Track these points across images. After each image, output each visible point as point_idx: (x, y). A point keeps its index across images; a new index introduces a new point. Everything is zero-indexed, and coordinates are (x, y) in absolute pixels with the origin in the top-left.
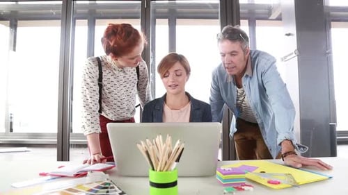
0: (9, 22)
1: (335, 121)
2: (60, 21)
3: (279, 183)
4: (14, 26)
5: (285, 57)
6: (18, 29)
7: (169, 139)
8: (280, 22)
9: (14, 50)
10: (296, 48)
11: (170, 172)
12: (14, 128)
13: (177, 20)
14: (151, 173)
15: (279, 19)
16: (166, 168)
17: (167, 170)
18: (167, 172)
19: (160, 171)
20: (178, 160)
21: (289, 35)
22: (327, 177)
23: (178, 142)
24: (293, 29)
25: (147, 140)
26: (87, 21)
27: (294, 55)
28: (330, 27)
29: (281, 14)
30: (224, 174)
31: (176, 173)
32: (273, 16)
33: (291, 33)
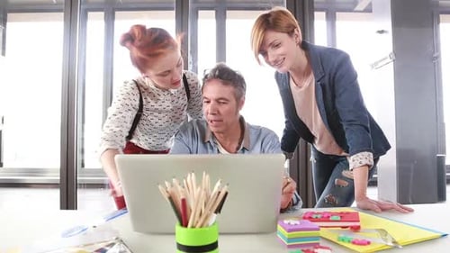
1: (444, 152)
2: (62, 14)
3: (369, 243)
4: (2, 21)
5: (376, 64)
7: (206, 178)
8: (369, 14)
9: (3, 54)
10: (392, 50)
11: (207, 229)
13: (228, 12)
14: (179, 229)
15: (368, 10)
16: (199, 224)
17: (201, 227)
18: (203, 229)
20: (218, 210)
21: (382, 32)
22: (440, 235)
23: (218, 184)
24: (387, 24)
26: (103, 13)
27: (389, 60)
28: (439, 23)
29: (370, 4)
30: (290, 231)
31: (215, 230)
32: (360, 7)
33: (385, 29)
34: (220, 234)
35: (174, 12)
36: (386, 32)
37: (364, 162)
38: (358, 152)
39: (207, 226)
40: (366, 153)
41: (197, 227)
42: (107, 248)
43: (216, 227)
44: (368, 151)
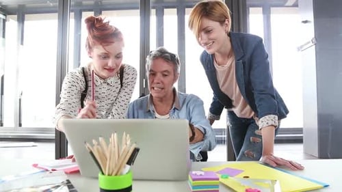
0: (16, 16)
2: (57, 14)
4: (21, 20)
5: (302, 47)
6: (25, 22)
8: (296, 8)
9: (22, 44)
10: (314, 36)
12: (23, 123)
14: (100, 177)
15: (296, 5)
16: (114, 173)
17: (116, 175)
18: (117, 177)
19: (109, 175)
20: (130, 162)
21: (306, 22)
22: (322, 186)
24: (310, 16)
25: (100, 139)
27: (311, 44)
29: (297, 1)
31: (130, 177)
32: (290, 3)
33: (308, 20)
34: (134, 180)
35: (139, 11)
36: (309, 22)
37: (271, 123)
38: (266, 115)
39: (121, 174)
40: (272, 116)
41: (113, 175)
42: (53, 189)
43: (129, 175)
44: (274, 114)
